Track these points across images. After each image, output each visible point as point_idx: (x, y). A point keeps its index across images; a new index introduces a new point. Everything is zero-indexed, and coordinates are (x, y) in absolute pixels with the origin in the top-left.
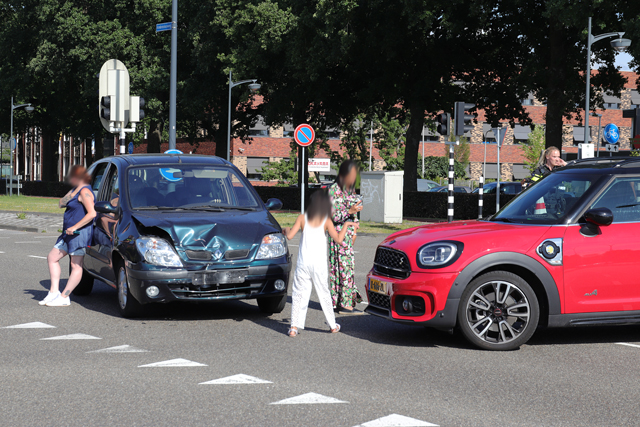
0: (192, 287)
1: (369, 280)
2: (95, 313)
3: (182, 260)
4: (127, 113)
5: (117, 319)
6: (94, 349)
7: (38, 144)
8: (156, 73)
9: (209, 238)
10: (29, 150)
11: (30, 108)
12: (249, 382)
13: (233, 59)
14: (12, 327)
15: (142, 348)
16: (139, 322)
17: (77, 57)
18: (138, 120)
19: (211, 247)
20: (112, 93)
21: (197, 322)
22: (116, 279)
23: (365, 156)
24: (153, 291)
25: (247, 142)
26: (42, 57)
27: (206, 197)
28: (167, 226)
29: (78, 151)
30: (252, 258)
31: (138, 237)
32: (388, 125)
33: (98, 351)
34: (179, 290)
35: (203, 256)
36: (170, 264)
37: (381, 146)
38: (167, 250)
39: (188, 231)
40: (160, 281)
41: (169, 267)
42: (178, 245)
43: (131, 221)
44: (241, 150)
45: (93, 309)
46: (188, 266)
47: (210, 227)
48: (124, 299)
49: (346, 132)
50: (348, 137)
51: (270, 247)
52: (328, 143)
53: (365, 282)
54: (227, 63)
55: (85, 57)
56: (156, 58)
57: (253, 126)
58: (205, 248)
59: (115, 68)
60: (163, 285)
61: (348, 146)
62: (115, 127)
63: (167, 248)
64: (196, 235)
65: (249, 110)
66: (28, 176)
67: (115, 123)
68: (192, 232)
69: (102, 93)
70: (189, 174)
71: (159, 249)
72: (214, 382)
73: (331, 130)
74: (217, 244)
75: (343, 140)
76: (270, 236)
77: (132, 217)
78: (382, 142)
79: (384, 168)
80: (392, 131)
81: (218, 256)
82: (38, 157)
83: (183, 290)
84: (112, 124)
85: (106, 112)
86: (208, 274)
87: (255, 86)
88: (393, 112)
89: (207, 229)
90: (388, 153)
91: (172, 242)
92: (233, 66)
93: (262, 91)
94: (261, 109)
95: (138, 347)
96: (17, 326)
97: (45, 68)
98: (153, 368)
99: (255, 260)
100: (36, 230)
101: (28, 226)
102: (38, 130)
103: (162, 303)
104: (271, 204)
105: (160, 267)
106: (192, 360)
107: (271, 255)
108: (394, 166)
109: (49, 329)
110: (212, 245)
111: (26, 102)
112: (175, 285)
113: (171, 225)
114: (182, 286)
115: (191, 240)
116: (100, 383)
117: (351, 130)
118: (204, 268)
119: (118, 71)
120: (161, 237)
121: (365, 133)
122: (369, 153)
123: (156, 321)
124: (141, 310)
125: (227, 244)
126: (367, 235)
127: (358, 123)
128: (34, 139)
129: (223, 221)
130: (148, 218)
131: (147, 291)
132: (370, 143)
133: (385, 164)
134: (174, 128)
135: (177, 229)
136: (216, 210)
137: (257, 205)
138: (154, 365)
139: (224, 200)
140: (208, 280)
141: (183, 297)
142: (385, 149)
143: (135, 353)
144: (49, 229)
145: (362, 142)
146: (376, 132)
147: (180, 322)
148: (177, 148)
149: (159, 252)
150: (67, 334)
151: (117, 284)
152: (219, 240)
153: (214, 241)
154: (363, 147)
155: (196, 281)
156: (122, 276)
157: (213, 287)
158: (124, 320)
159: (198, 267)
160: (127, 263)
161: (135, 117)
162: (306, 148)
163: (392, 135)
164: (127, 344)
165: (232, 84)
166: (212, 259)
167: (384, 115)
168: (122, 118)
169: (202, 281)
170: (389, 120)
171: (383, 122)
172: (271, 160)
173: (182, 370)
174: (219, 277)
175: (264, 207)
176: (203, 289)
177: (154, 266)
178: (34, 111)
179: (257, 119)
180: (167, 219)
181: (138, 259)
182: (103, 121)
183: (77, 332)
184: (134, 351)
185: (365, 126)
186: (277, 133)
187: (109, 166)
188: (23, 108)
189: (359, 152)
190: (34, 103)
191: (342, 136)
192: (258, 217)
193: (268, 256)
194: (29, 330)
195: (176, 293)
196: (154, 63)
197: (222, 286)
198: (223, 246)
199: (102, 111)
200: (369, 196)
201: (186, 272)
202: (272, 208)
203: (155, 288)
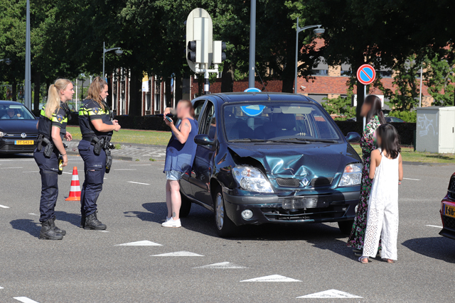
0: (282, 210)
1: (444, 206)
2: (195, 233)
3: (273, 187)
4: (211, 56)
5: (215, 238)
6: (199, 265)
7: (123, 83)
8: (230, 20)
9: (296, 167)
10: (116, 88)
11: (119, 51)
12: (341, 297)
13: (300, 6)
14: (125, 244)
15: (241, 264)
16: (235, 242)
17: (162, 8)
18: (220, 62)
19: (299, 175)
20: (198, 38)
21: (286, 242)
22: (214, 203)
23: (415, 93)
24: (247, 215)
25: (310, 80)
26: (132, 7)
27: (290, 131)
28: (259, 156)
29: (158, 89)
30: (336, 186)
31: (234, 167)
32: (437, 65)
33: (203, 267)
34: (270, 213)
35: (292, 183)
36: (263, 190)
37: (430, 84)
38: (259, 177)
39: (279, 160)
40: (253, 205)
41: (262, 193)
42: (270, 174)
43: (227, 152)
44: (303, 87)
45: (192, 230)
46: (278, 193)
47: (298, 158)
48: (221, 221)
49: (398, 72)
50: (400, 76)
51: (351, 175)
52: (381, 81)
53: (440, 208)
54: (294, 10)
55: (169, 7)
56: (230, 6)
57: (316, 66)
58: (293, 177)
59: (200, 16)
60: (256, 209)
61: (400, 84)
62: (200, 68)
63: (259, 176)
64: (285, 165)
65: (312, 52)
66: (115, 111)
67: (200, 64)
68: (281, 162)
69: (189, 38)
70: (277, 110)
71: (253, 177)
72: (310, 296)
73: (387, 70)
74: (304, 173)
75: (395, 78)
76: (351, 165)
77: (228, 148)
78: (430, 80)
79: (432, 104)
80: (440, 70)
81: (305, 183)
82: (123, 94)
83: (274, 213)
84: (197, 66)
85: (192, 55)
86: (296, 199)
87: (320, 30)
88: (442, 53)
89: (295, 159)
90: (436, 91)
91: (265, 170)
92: (299, 12)
93: (324, 36)
94: (322, 51)
95: (237, 263)
96: (129, 244)
97: (134, 16)
98: (254, 283)
99: (338, 187)
100: (130, 159)
101: (124, 155)
102: (123, 70)
103: (254, 225)
104: (351, 137)
105: (254, 193)
106: (288, 276)
107: (352, 182)
108: (442, 102)
109: (157, 247)
110: (300, 173)
111: (116, 46)
112: (267, 209)
113: (264, 155)
114: (273, 210)
115: (281, 169)
116: (209, 295)
117: (403, 70)
118: (293, 194)
119: (203, 18)
120: (254, 166)
121: (415, 72)
122: (418, 90)
123: (250, 241)
124: (237, 231)
125: (313, 173)
126: (424, 164)
127: (409, 63)
128: (120, 78)
129: (309, 152)
130: (243, 149)
131: (242, 214)
132: (420, 80)
133: (432, 100)
134: (253, 68)
135: (269, 159)
136: (302, 142)
137: (338, 138)
138: (254, 280)
139: (308, 134)
140: (296, 204)
141: (274, 220)
142: (433, 87)
143: (236, 269)
144: (142, 158)
145: (412, 80)
146: (425, 71)
147: (271, 242)
148: (256, 87)
149: (252, 179)
150: (173, 251)
151: (215, 207)
152: (306, 169)
153: (302, 170)
154: (413, 84)
155: (285, 206)
156: (219, 201)
157: (301, 211)
158: (221, 239)
159: (288, 193)
160: (225, 189)
161: (218, 59)
162: (368, 86)
163: (440, 74)
164: (227, 261)
165: (299, 30)
166: (299, 186)
167: (434, 56)
168: (206, 60)
169: (291, 206)
170: (439, 60)
171: (433, 63)
172: (330, 97)
173: (280, 284)
174: (306, 202)
175: (345, 140)
176: (291, 213)
177: (249, 192)
178: (123, 54)
179: (319, 60)
180: (260, 150)
181: (233, 185)
182: (190, 63)
183: (182, 250)
184: (234, 267)
185: (415, 66)
186: (335, 72)
187: (206, 103)
188: (113, 52)
189: (410, 89)
190: (123, 47)
191: (394, 75)
192: (339, 148)
193: (349, 184)
194: (139, 247)
195: (268, 216)
196: (227, 10)
197: (309, 210)
198: (309, 175)
199: (189, 54)
200: (424, 129)
201: (276, 197)
202: (351, 141)
203: (249, 211)
